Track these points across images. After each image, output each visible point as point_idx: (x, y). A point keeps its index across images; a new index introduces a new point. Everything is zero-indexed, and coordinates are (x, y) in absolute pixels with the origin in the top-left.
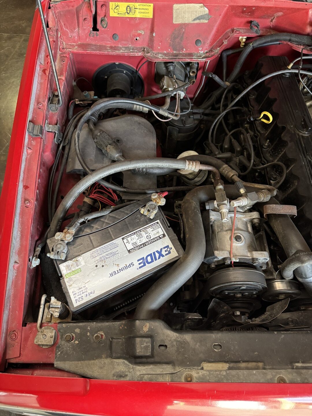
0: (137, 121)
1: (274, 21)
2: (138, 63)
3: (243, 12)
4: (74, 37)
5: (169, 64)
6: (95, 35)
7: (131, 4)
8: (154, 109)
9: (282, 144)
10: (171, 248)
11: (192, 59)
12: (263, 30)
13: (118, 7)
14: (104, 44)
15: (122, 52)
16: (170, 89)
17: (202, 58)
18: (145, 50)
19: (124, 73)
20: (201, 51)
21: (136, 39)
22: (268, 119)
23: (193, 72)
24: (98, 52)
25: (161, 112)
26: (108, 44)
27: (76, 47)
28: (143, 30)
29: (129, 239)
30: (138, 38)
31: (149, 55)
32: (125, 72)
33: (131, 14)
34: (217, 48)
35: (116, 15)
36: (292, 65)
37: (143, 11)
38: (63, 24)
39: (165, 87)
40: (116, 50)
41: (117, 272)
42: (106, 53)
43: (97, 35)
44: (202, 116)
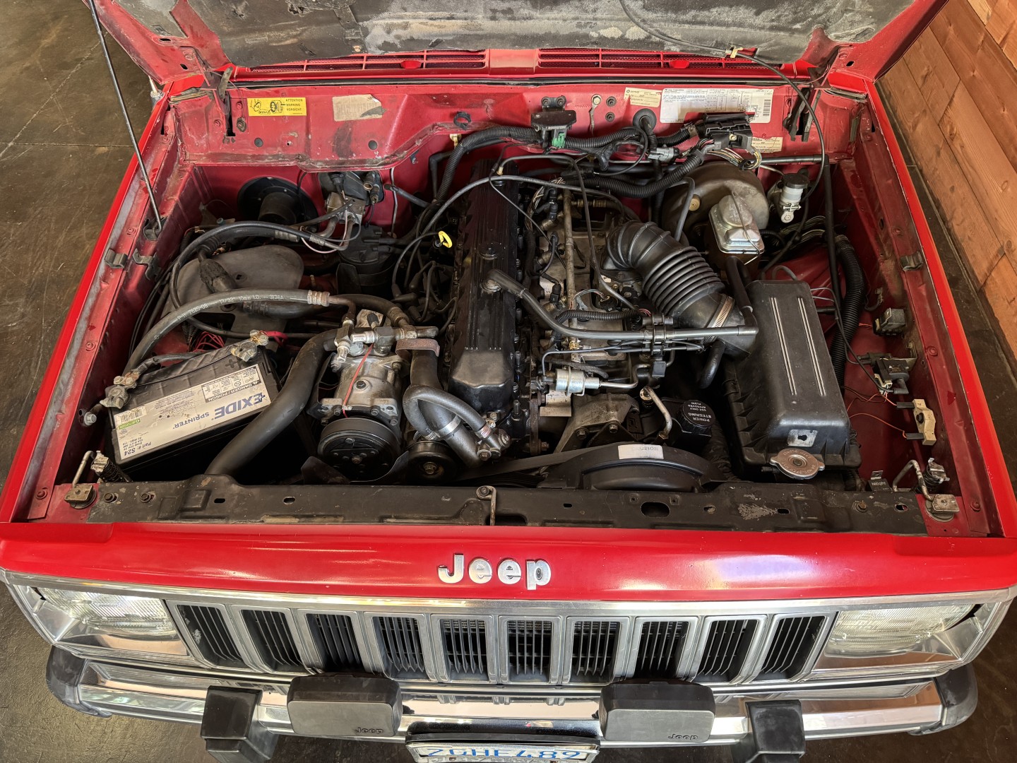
1: (489, 111)
2: (296, 177)
4: (202, 145)
5: (335, 176)
6: (231, 141)
7: (276, 100)
8: (305, 236)
10: (264, 396)
11: (363, 167)
12: (479, 124)
13: (259, 104)
14: (243, 153)
15: (267, 162)
16: (335, 210)
17: (378, 166)
18: (300, 157)
20: (378, 156)
21: (288, 144)
23: (369, 186)
24: (233, 163)
25: (312, 239)
26: (249, 152)
27: (204, 158)
28: (296, 131)
30: (290, 143)
31: (303, 163)
33: (277, 112)
34: (403, 152)
35: (257, 114)
36: (501, 169)
37: (293, 107)
38: (187, 129)
39: (329, 207)
40: (258, 159)
41: (184, 423)
42: (244, 163)
43: (233, 141)
44: (392, 248)
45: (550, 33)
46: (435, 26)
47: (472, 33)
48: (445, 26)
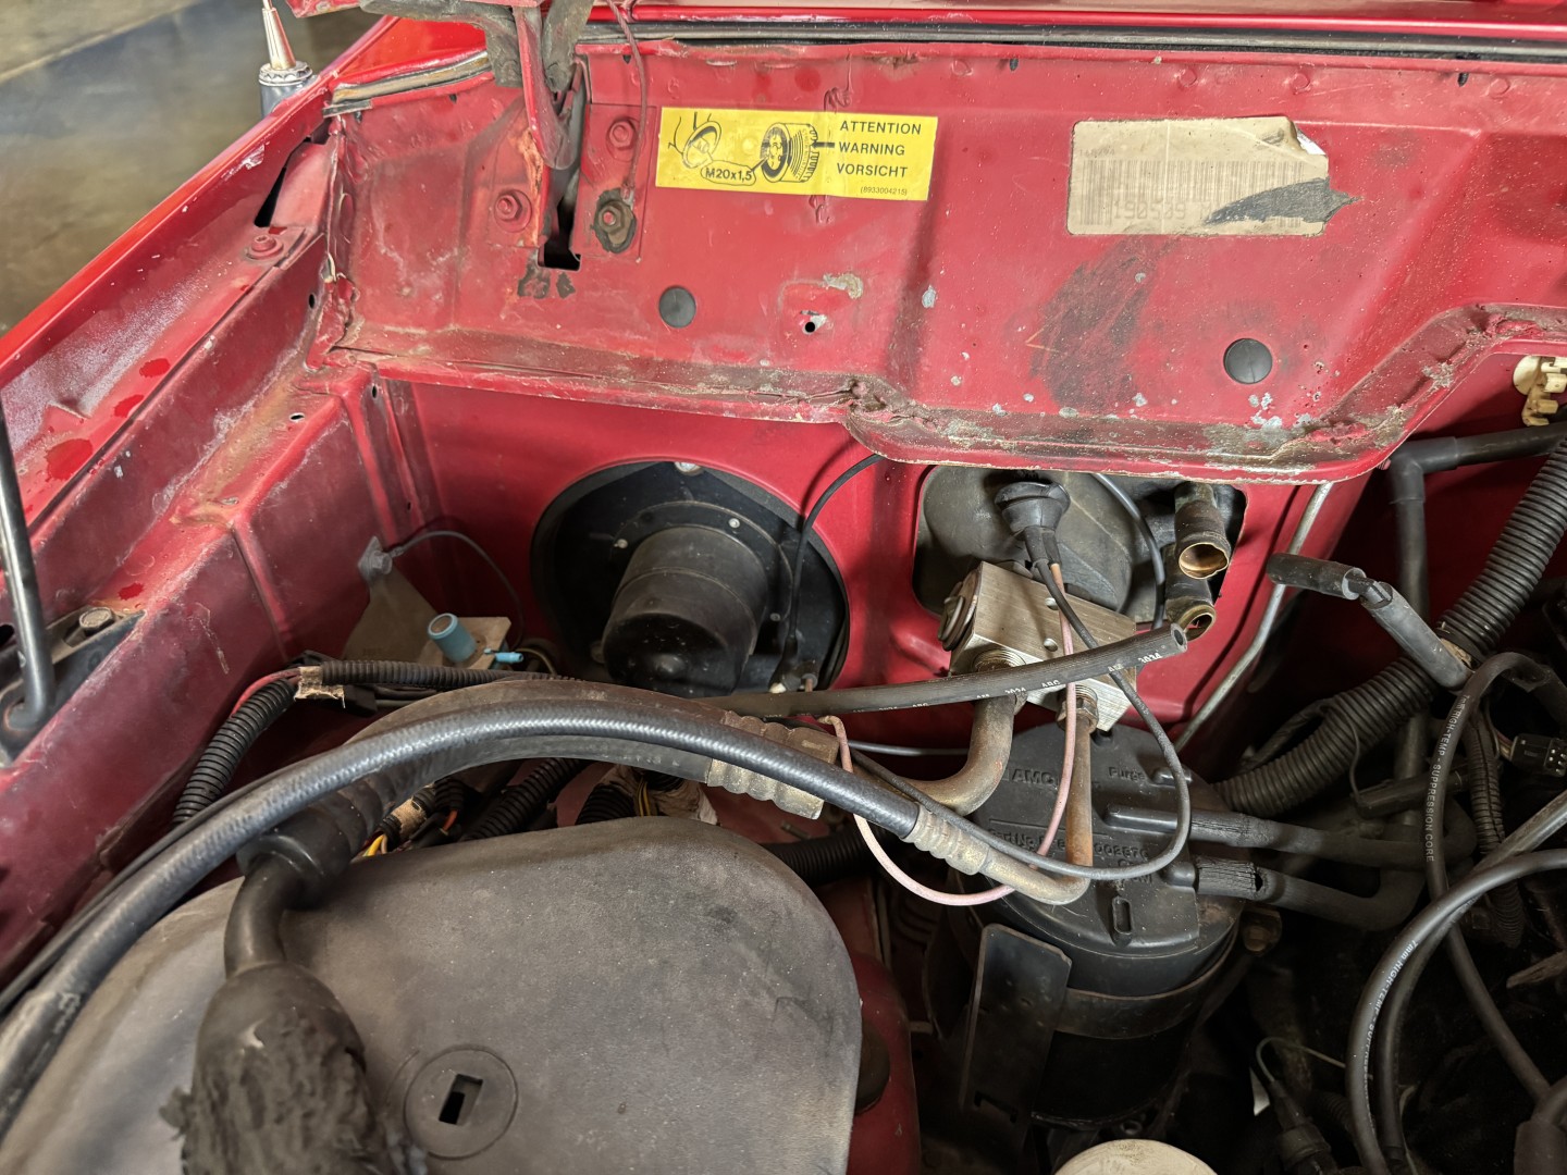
2: (813, 472)
4: (426, 295)
5: (1020, 489)
6: (554, 287)
7: (796, 122)
8: (869, 807)
11: (1202, 460)
13: (710, 136)
14: (601, 345)
16: (1016, 658)
17: (1282, 462)
18: (862, 390)
19: (729, 530)
20: (1266, 415)
21: (810, 327)
23: (1205, 554)
24: (546, 384)
25: (927, 834)
26: (627, 345)
27: (423, 348)
28: (862, 269)
30: (820, 320)
32: (734, 523)
33: (789, 176)
34: (1382, 410)
35: (693, 181)
37: (867, 159)
38: (380, 225)
39: (975, 640)
40: (666, 379)
42: (597, 388)
43: (563, 285)
44: (1270, 878)
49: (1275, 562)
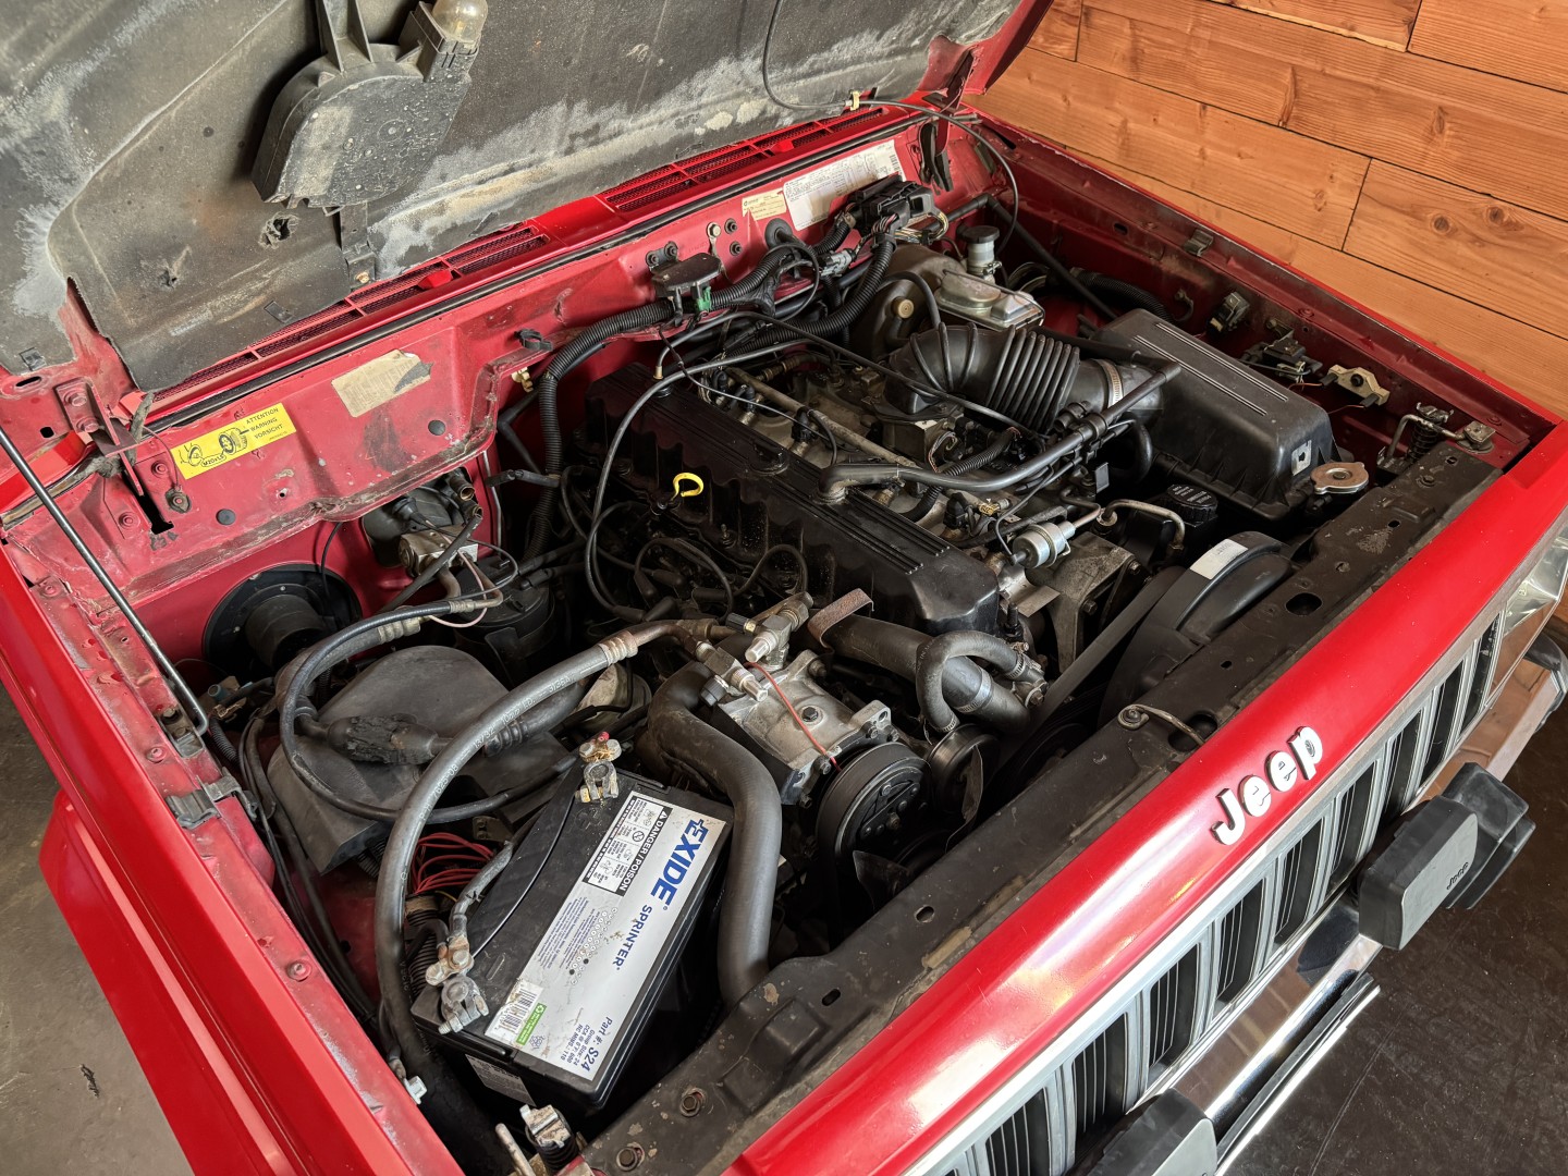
0: (411, 659)
1: (562, 310)
2: (311, 545)
3: (490, 324)
5: (399, 505)
6: (168, 540)
7: (227, 429)
8: (432, 612)
9: (755, 511)
10: (702, 821)
11: (446, 465)
12: (552, 339)
13: (196, 451)
14: (203, 548)
15: (263, 541)
16: (436, 555)
17: (468, 452)
18: (319, 505)
19: (282, 593)
20: (454, 441)
21: (282, 495)
22: (694, 485)
23: (466, 492)
24: (200, 573)
25: (455, 608)
26: (215, 542)
27: (132, 593)
28: (288, 466)
29: (599, 870)
30: (284, 491)
31: (336, 510)
32: (282, 589)
33: (238, 449)
34: (483, 419)
35: (201, 470)
36: (659, 370)
37: (264, 428)
38: (61, 561)
39: (421, 557)
40: (244, 544)
41: (626, 949)
42: (223, 563)
43: (172, 537)
44: (549, 570)
45: (646, 147)
46: (486, 193)
47: (540, 185)
48: (501, 188)
49: (486, 483)
